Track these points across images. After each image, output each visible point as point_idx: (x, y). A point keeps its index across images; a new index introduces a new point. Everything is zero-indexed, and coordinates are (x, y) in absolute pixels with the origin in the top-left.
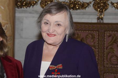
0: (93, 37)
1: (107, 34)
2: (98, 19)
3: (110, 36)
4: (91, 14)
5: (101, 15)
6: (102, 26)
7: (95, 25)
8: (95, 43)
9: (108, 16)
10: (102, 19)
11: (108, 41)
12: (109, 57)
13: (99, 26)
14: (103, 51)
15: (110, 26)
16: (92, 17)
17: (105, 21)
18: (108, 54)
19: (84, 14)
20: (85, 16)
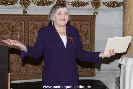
0: (21, 25)
1: (30, 22)
2: (24, 12)
3: (32, 24)
4: (18, 8)
5: (26, 9)
6: (27, 17)
7: (22, 17)
8: (22, 29)
9: (30, 10)
10: (26, 12)
11: (31, 27)
12: (32, 38)
13: (24, 17)
14: (27, 34)
15: (32, 17)
16: (19, 10)
17: (29, 13)
18: (31, 36)
19: (14, 8)
20: (14, 10)
